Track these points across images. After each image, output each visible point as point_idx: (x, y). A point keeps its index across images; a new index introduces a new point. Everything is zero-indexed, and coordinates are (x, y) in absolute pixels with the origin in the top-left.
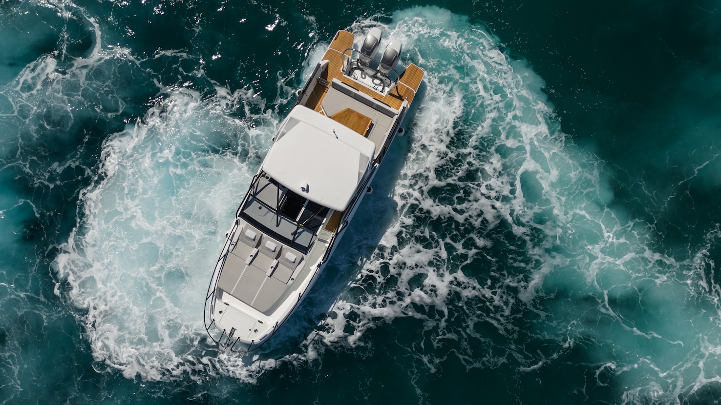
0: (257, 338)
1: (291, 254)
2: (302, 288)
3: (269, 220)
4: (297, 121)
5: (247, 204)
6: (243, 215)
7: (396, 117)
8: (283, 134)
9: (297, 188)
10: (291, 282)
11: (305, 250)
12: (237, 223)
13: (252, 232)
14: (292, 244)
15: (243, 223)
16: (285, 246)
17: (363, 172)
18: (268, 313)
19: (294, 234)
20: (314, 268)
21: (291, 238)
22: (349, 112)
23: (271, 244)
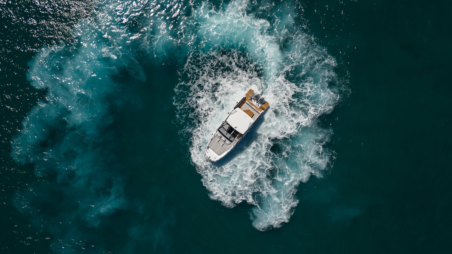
0: (215, 160)
1: (228, 142)
2: (229, 150)
3: (225, 133)
4: (237, 111)
5: (220, 128)
6: (218, 130)
7: (260, 114)
8: (233, 114)
9: (233, 127)
10: (226, 148)
11: (231, 142)
12: (216, 132)
13: (220, 135)
14: (229, 140)
15: (218, 132)
16: (227, 140)
17: (250, 126)
18: (219, 155)
19: (230, 137)
20: (233, 147)
21: (229, 138)
22: (249, 110)
23: (224, 138)
